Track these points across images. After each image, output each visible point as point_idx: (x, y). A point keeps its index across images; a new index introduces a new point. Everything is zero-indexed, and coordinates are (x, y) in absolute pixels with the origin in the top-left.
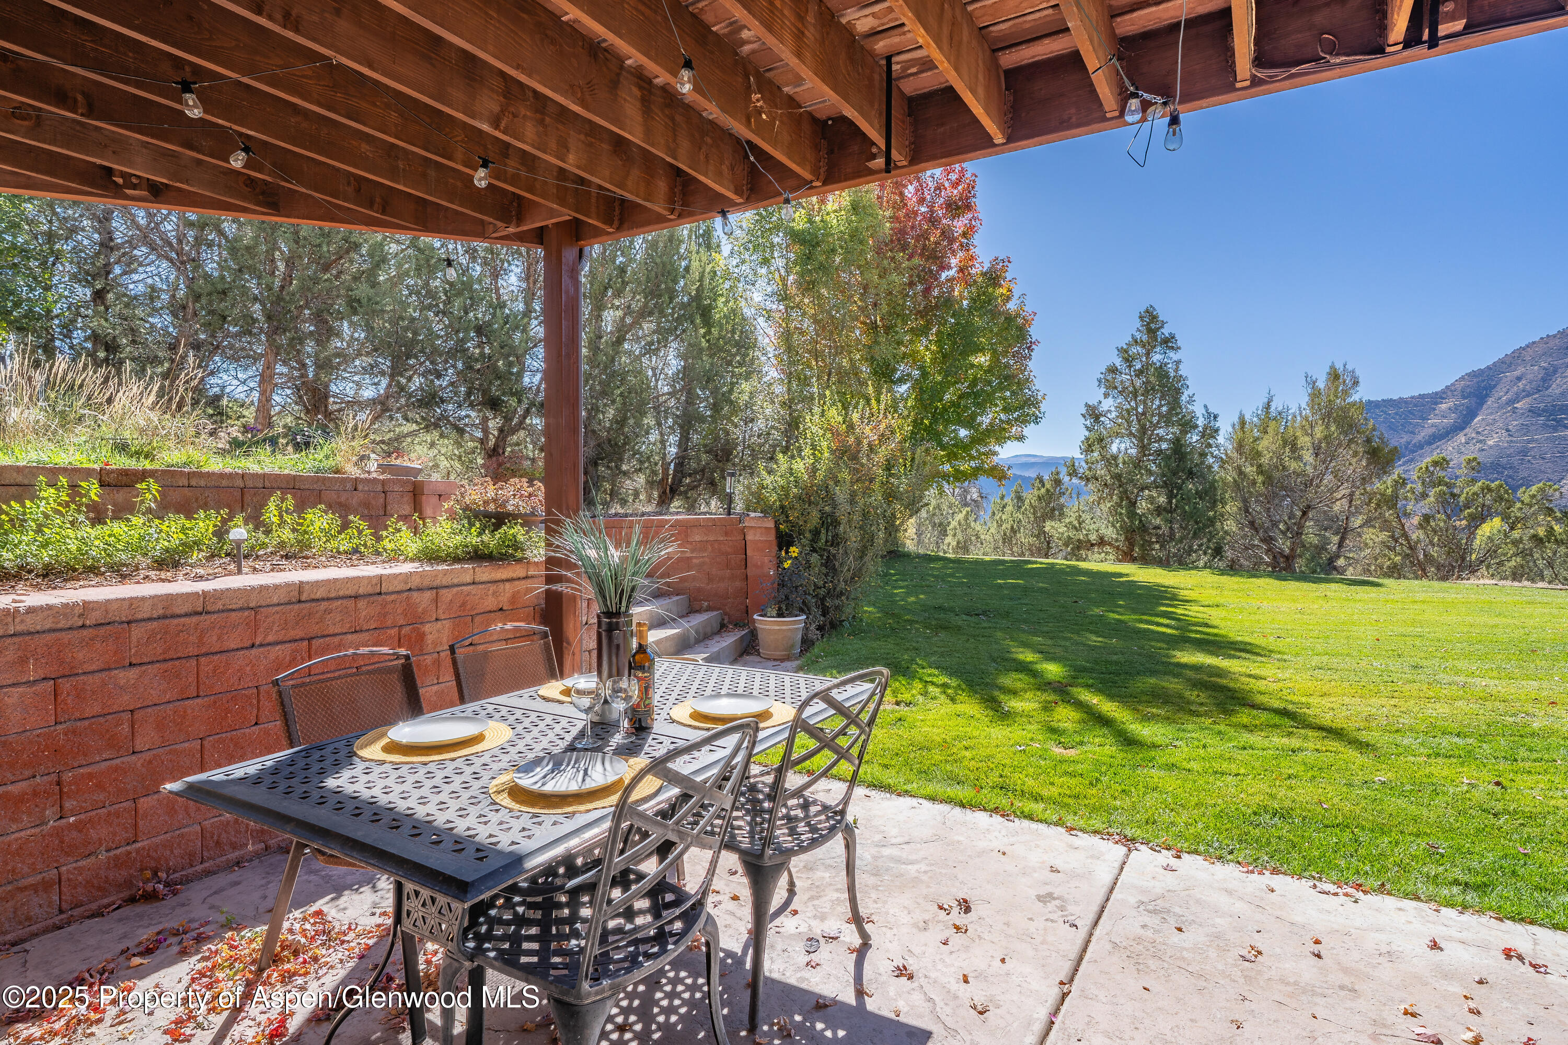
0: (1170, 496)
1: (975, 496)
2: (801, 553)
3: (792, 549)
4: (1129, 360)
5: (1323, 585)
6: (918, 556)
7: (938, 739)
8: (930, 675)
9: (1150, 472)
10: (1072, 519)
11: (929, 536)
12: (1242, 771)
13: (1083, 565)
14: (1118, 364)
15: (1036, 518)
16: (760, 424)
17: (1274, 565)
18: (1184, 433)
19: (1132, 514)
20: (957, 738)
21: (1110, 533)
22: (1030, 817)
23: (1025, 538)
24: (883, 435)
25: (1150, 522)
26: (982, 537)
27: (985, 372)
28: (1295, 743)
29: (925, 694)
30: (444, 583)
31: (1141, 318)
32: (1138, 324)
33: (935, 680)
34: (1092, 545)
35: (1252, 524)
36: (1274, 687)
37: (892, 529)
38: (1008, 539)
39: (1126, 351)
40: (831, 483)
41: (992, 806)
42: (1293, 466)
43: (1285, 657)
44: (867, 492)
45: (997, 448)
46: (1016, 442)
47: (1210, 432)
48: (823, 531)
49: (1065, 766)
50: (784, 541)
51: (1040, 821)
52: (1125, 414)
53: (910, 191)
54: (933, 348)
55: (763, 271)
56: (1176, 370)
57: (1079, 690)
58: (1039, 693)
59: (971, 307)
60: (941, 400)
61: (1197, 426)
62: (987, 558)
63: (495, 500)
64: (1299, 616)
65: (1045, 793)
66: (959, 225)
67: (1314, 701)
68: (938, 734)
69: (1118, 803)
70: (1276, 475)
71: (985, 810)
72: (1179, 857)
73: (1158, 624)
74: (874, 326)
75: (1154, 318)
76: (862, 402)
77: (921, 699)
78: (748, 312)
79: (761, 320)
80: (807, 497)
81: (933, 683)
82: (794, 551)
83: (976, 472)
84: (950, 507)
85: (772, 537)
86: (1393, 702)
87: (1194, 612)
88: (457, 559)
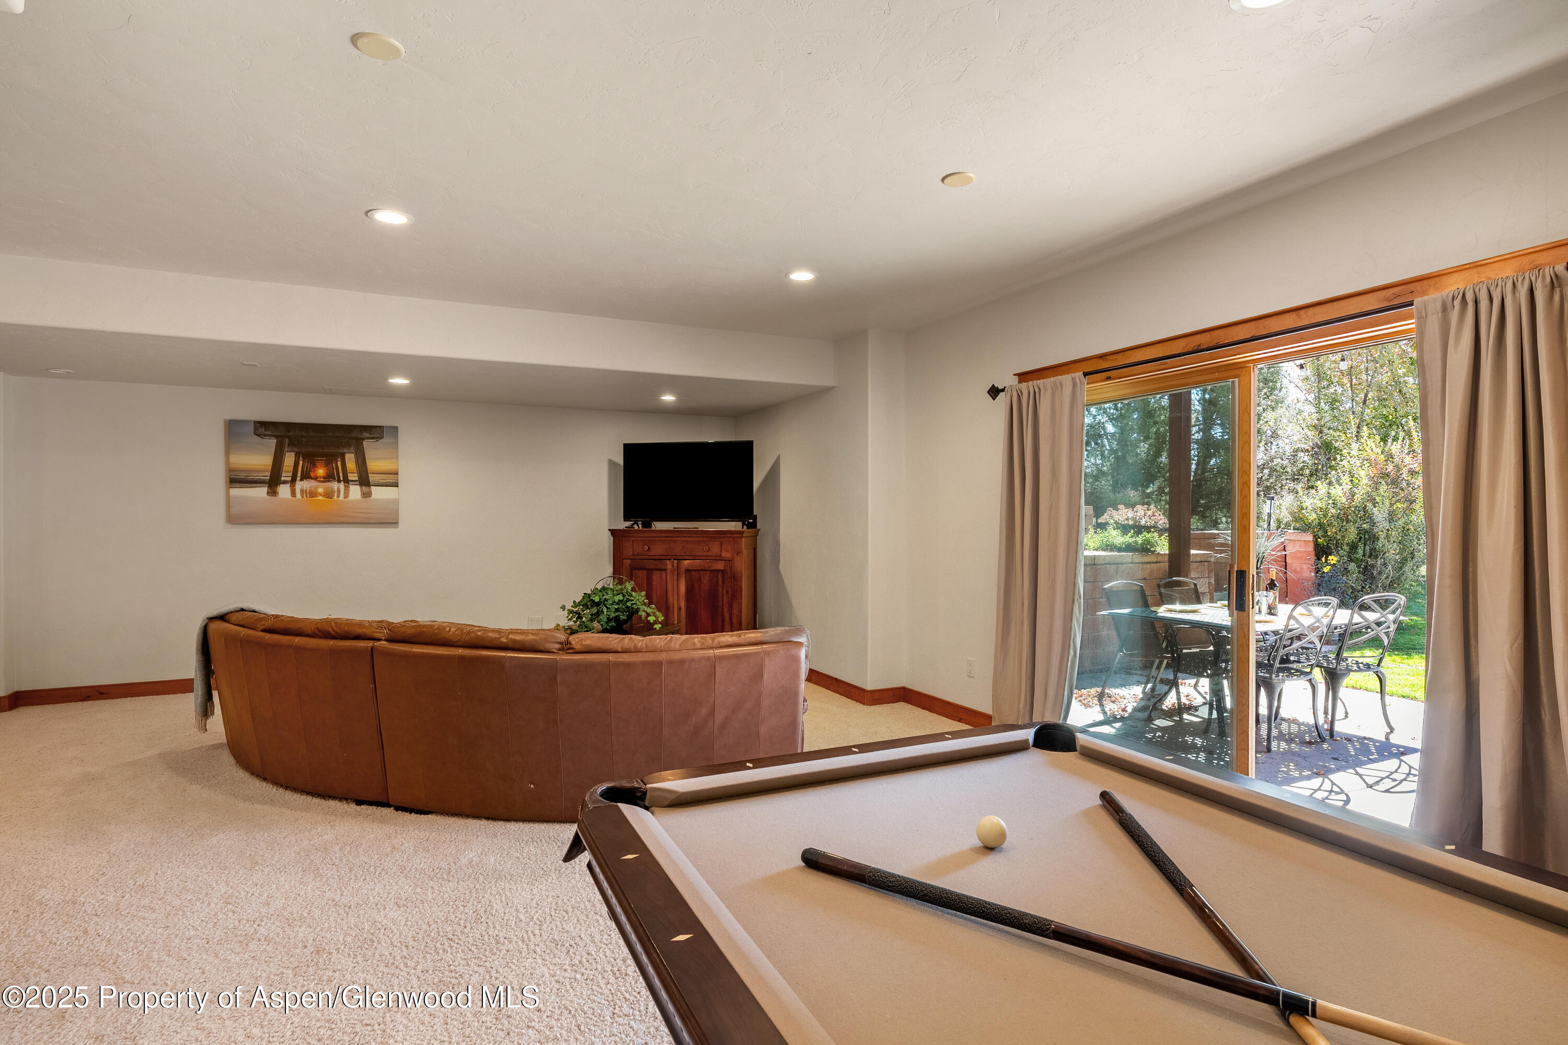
2: (1339, 561)
3: (1330, 557)
30: (1119, 562)
40: (1369, 505)
44: (1407, 512)
48: (1361, 545)
50: (1321, 551)
63: (1133, 519)
76: (1402, 434)
80: (1344, 517)
82: (1333, 559)
85: (1311, 548)
88: (1120, 549)
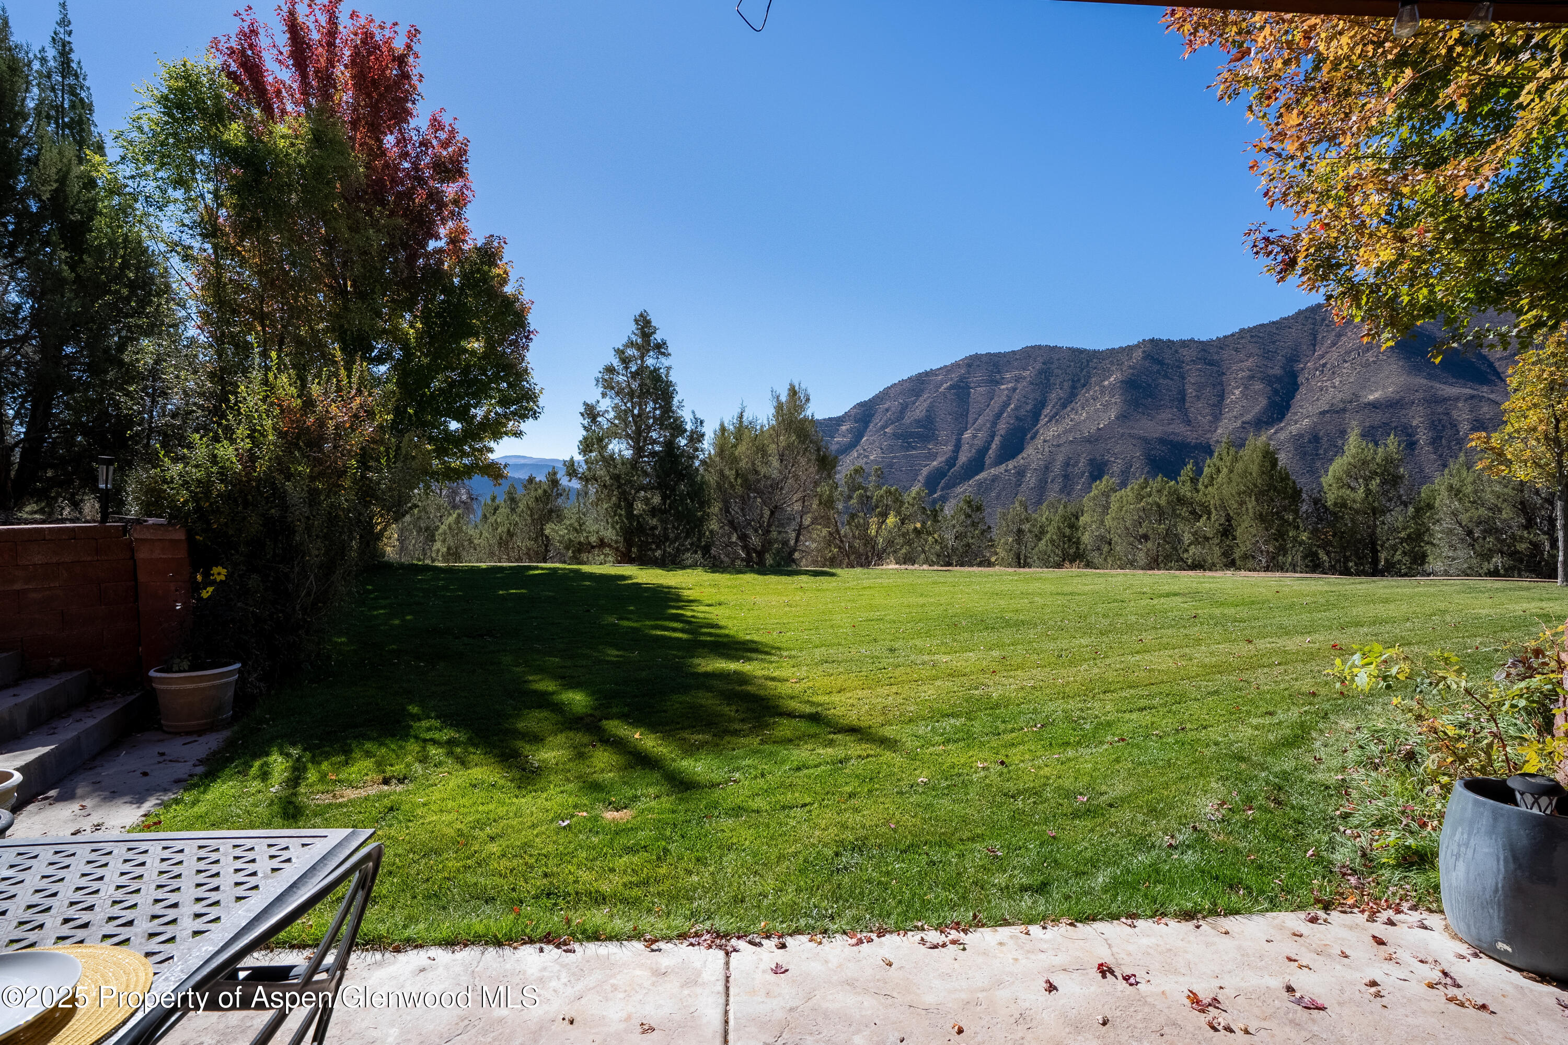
0: (664, 498)
1: (464, 497)
2: (230, 575)
3: (215, 570)
4: (625, 361)
5: (796, 578)
6: (402, 566)
7: (450, 832)
8: (429, 729)
9: (646, 474)
10: (573, 521)
11: (415, 541)
12: (808, 800)
13: (585, 568)
14: (615, 365)
15: (533, 520)
16: (176, 401)
17: (748, 560)
18: (674, 437)
19: (630, 515)
20: (480, 824)
21: (610, 534)
22: (595, 937)
23: (522, 542)
24: (356, 416)
25: (647, 524)
26: (476, 541)
27: (479, 359)
28: (839, 752)
29: (424, 759)
31: (636, 321)
32: (633, 327)
33: (437, 736)
34: (593, 547)
35: (731, 523)
36: (799, 687)
37: (371, 538)
38: (504, 543)
39: (623, 352)
41: (540, 932)
42: (763, 470)
43: (793, 653)
44: (334, 489)
45: (492, 444)
46: (513, 438)
47: (697, 437)
48: (268, 542)
49: (623, 840)
50: (202, 558)
51: (610, 938)
52: (622, 415)
53: (389, 140)
54: (419, 325)
55: (179, 194)
56: (667, 376)
57: (616, 722)
58: (571, 734)
59: (463, 285)
60: (429, 388)
61: (686, 430)
62: (483, 565)
64: (787, 609)
65: (605, 888)
66: (450, 190)
67: (836, 698)
68: (450, 824)
69: (695, 878)
70: (751, 477)
71: (531, 941)
72: (783, 946)
73: (674, 630)
74: (343, 292)
75: (648, 323)
76: (326, 371)
77: (418, 768)
78: (156, 247)
79: (175, 261)
81: (434, 742)
82: (219, 572)
83: (468, 471)
84: (439, 509)
85: (181, 553)
86: (894, 689)
87: (700, 612)
